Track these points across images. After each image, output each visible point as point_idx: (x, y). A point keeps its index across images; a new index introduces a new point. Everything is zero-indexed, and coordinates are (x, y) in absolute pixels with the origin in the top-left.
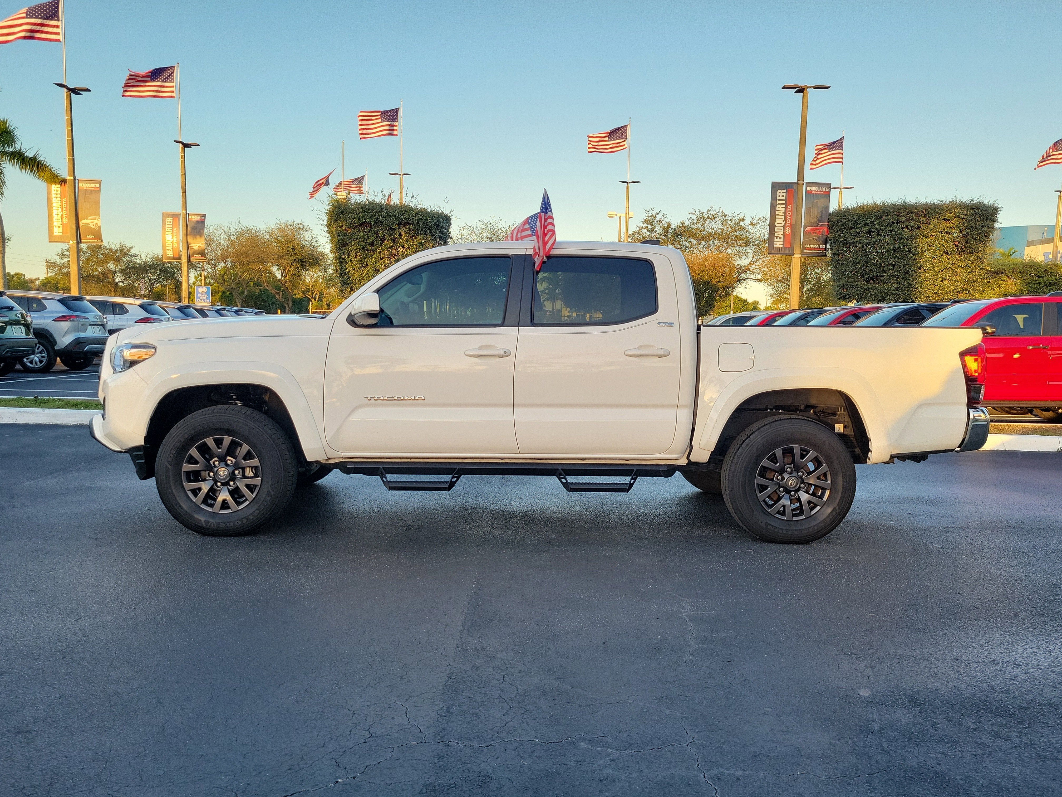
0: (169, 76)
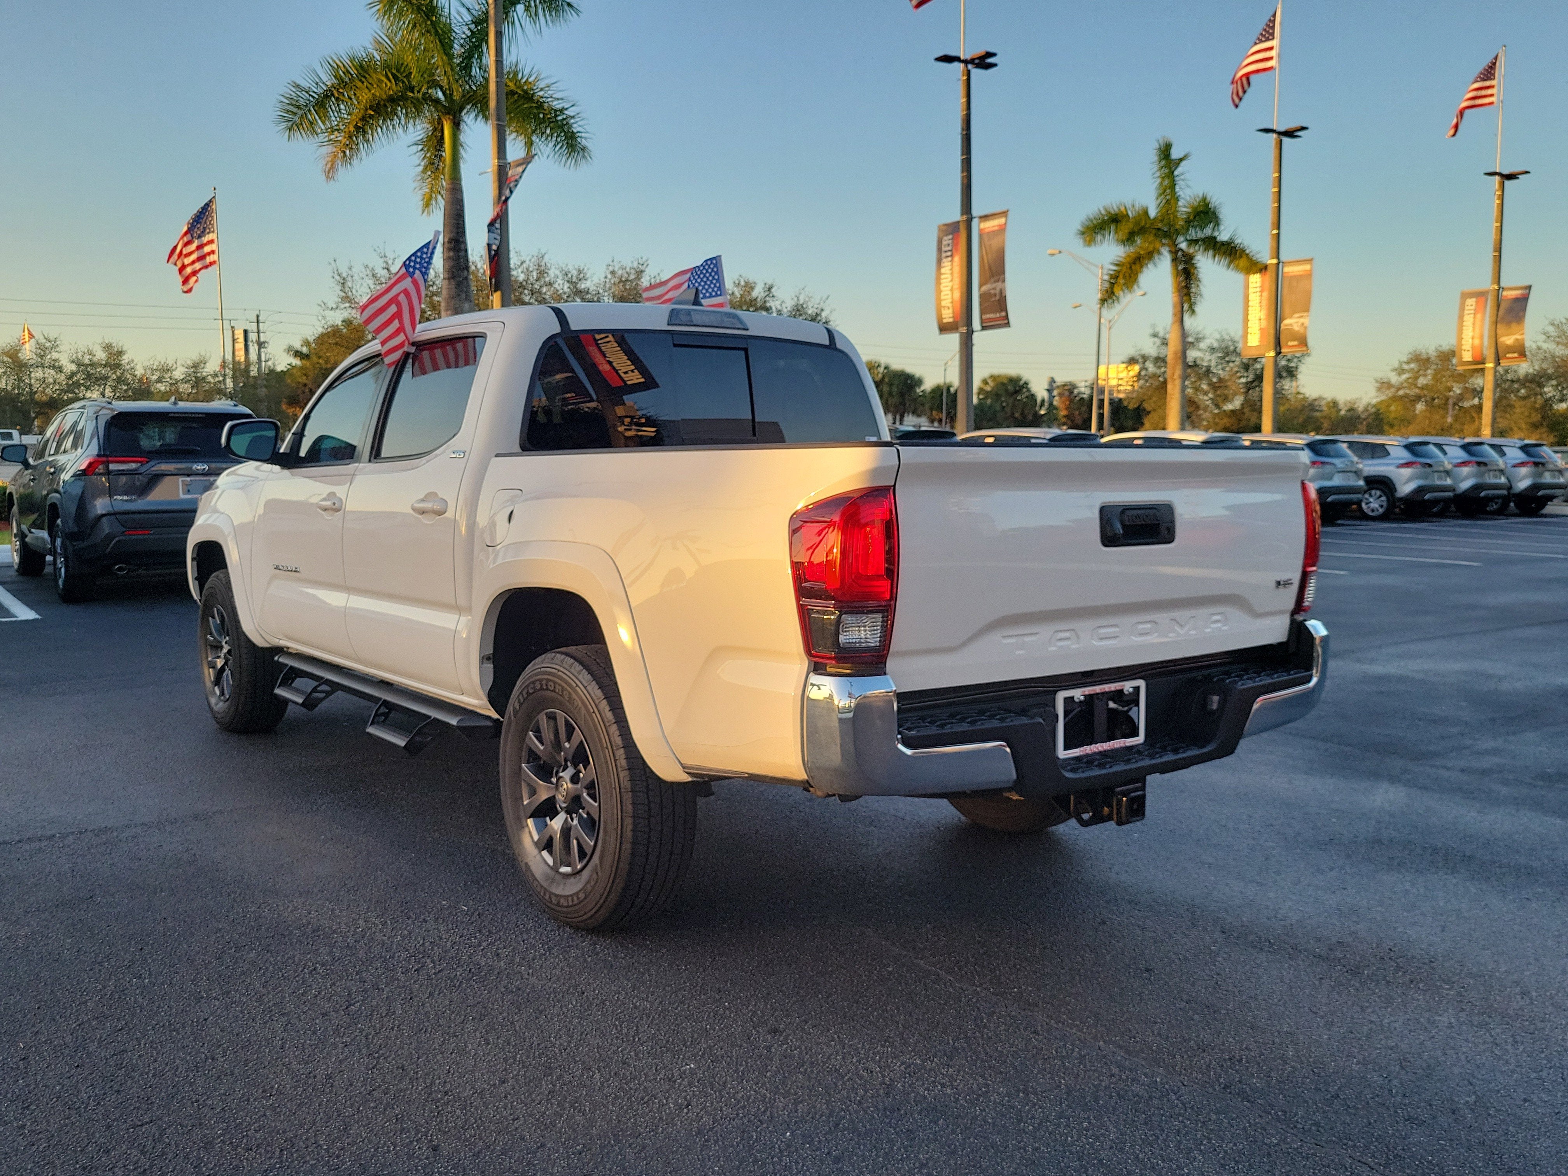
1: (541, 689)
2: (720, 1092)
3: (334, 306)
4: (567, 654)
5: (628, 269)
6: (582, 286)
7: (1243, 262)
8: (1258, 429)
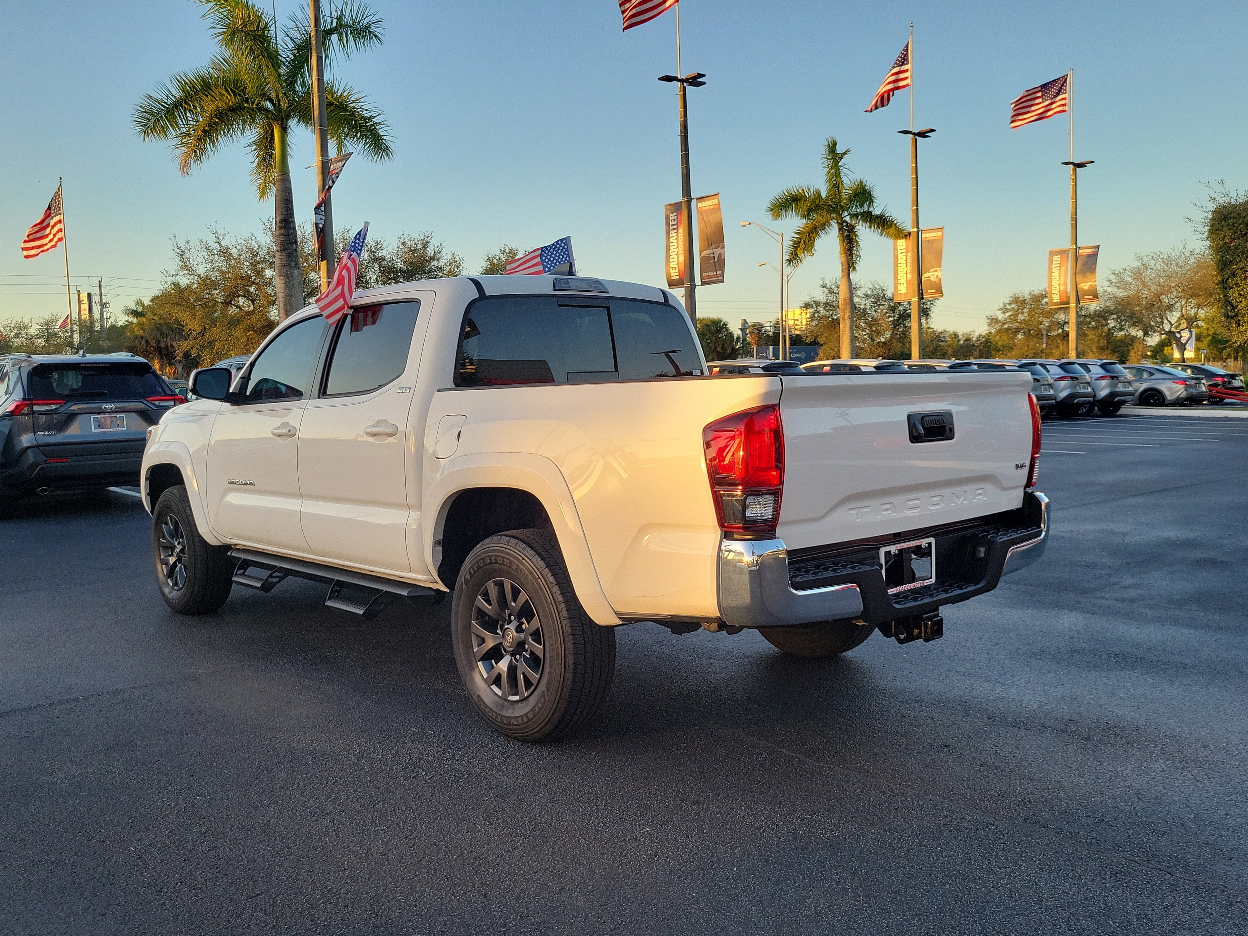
0: (1061, 88)
1: (491, 563)
2: (675, 844)
3: (175, 273)
4: (511, 536)
5: (416, 241)
6: (380, 254)
7: (892, 231)
8: (909, 357)
